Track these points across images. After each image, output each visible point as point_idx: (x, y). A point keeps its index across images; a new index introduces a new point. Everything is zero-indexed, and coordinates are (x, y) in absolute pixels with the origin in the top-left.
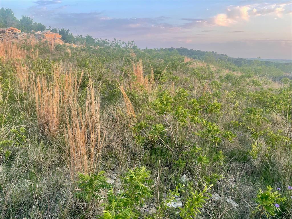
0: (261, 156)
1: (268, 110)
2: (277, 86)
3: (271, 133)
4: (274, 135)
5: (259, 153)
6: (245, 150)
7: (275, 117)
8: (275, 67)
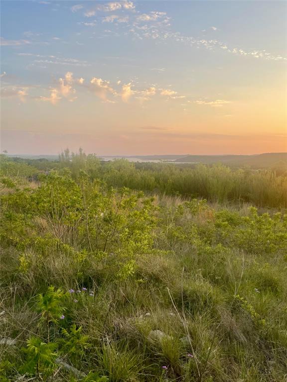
0: (33, 269)
1: (29, 215)
2: (33, 186)
3: (39, 239)
4: (43, 240)
5: (30, 267)
6: (11, 268)
7: (39, 221)
8: (27, 163)
